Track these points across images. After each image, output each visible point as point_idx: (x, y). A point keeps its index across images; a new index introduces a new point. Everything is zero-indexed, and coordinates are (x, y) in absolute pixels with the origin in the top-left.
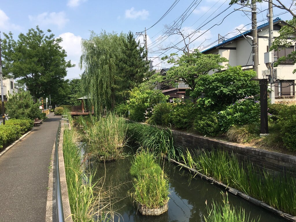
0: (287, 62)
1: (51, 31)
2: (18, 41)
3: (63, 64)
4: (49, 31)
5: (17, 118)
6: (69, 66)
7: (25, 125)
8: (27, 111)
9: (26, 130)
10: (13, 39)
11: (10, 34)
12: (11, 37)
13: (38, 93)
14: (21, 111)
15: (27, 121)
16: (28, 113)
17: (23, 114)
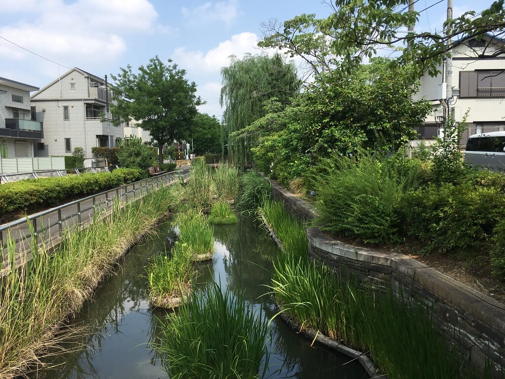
0: (493, 95)
1: (172, 61)
2: (139, 74)
3: (191, 102)
4: (170, 61)
5: (127, 167)
6: (198, 103)
7: (133, 175)
8: (138, 159)
9: (134, 179)
10: (132, 73)
11: (129, 67)
12: (130, 71)
13: (162, 138)
14: (132, 159)
15: (136, 171)
16: (138, 162)
17: (134, 162)
